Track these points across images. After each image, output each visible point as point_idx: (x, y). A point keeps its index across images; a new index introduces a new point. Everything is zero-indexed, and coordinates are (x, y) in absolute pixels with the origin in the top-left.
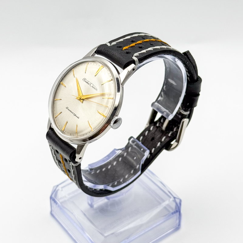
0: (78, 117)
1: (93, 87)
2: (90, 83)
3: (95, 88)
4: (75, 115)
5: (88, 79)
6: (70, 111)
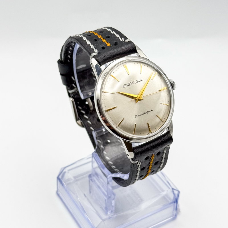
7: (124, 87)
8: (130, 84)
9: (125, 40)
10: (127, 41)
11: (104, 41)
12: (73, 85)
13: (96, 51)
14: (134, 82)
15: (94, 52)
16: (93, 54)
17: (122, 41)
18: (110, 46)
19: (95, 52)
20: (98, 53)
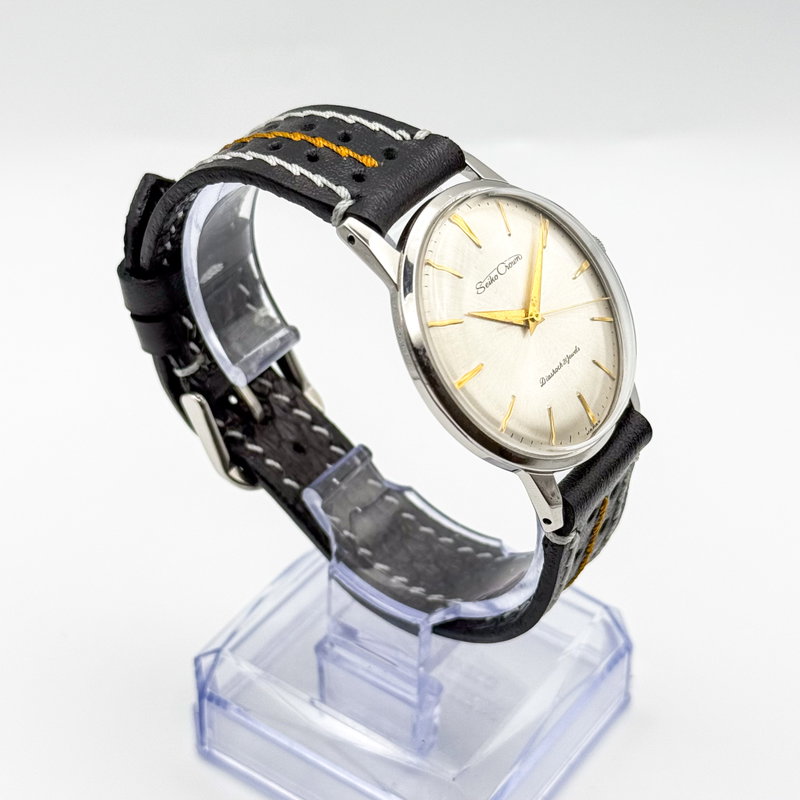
0: (576, 352)
1: (508, 267)
2: (496, 273)
3: (512, 260)
4: (569, 357)
5: (483, 277)
6: (554, 372)
7: (481, 290)
8: (493, 276)
9: (412, 136)
10: (420, 136)
11: (344, 151)
12: (193, 346)
13: (342, 191)
14: (502, 269)
15: (340, 199)
16: (342, 206)
17: (404, 139)
18: (377, 165)
19: (342, 196)
20: (352, 198)
